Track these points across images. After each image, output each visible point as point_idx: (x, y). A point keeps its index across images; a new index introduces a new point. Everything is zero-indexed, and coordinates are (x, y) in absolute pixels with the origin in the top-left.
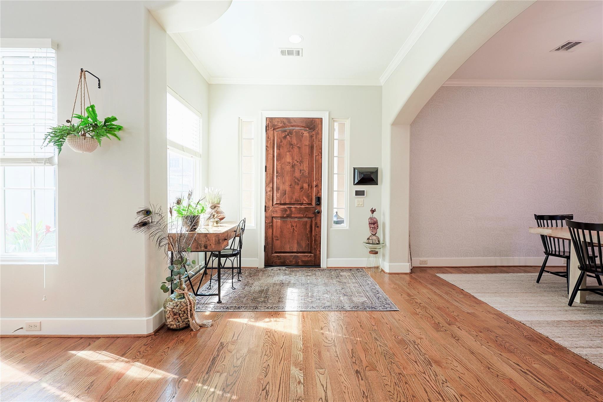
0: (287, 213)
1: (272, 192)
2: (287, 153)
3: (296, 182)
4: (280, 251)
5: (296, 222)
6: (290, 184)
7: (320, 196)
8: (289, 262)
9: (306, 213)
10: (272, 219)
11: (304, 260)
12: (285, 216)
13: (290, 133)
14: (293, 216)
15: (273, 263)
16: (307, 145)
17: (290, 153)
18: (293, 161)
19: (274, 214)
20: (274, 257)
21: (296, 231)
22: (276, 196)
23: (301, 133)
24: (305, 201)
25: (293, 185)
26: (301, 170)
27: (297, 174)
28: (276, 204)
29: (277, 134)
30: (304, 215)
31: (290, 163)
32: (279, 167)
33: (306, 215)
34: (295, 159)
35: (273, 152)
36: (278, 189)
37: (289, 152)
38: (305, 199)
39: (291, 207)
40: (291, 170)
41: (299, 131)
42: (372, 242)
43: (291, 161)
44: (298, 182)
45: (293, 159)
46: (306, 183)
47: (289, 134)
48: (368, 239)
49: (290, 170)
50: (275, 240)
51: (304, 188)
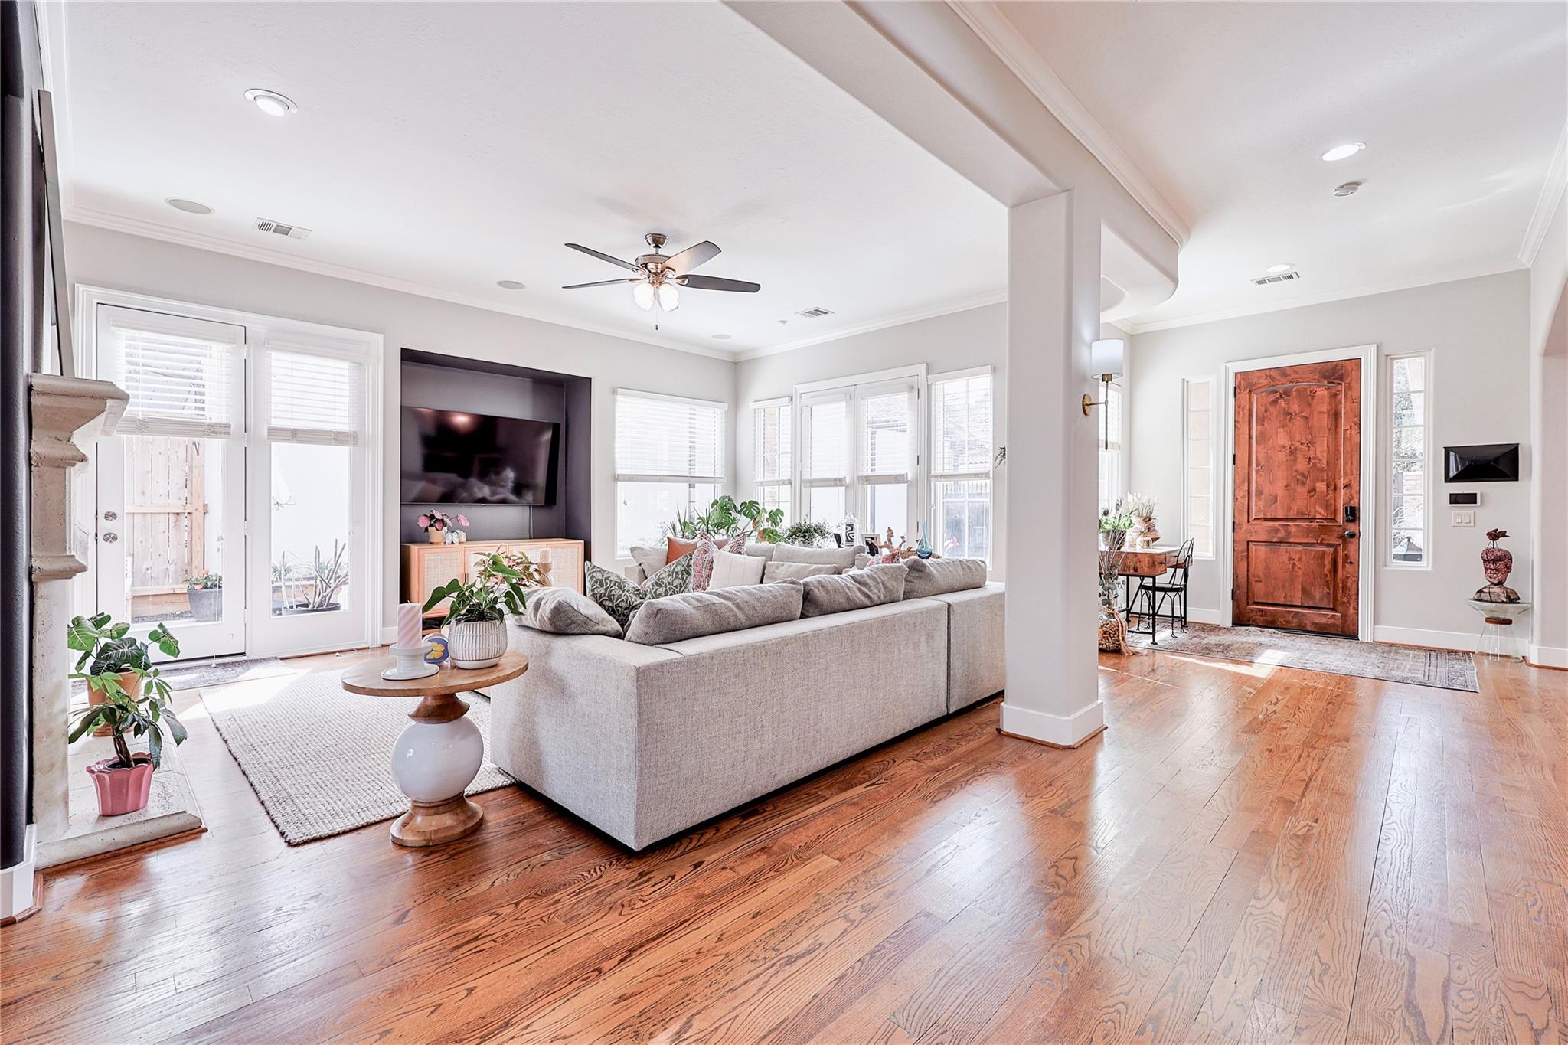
0: (1280, 535)
1: (1247, 499)
2: (1279, 430)
3: (1298, 480)
4: (1264, 601)
5: (1301, 551)
6: (1285, 484)
7: (1356, 505)
8: (1284, 623)
9: (1322, 536)
10: (1248, 545)
11: (1317, 621)
12: (1275, 540)
13: (1287, 393)
14: (1291, 541)
15: (1249, 620)
16: (1325, 413)
17: (1286, 429)
18: (1293, 443)
19: (1251, 536)
20: (1252, 611)
21: (1300, 568)
22: (1256, 505)
23: (1311, 392)
24: (1320, 514)
25: (1293, 486)
26: (1310, 458)
27: (1302, 465)
28: (1256, 519)
29: (1257, 398)
30: (1317, 541)
31: (1284, 447)
32: (1262, 455)
33: (1323, 539)
34: (1298, 438)
35: (1249, 429)
36: (1259, 493)
37: (1283, 427)
38: (1321, 510)
39: (1288, 525)
40: (1289, 459)
41: (1305, 389)
42: (1489, 599)
43: (1288, 444)
44: (1305, 480)
45: (1292, 439)
46: (1323, 481)
47: (1283, 396)
48: (1480, 592)
49: (1285, 460)
50: (1253, 582)
51: (1317, 489)
